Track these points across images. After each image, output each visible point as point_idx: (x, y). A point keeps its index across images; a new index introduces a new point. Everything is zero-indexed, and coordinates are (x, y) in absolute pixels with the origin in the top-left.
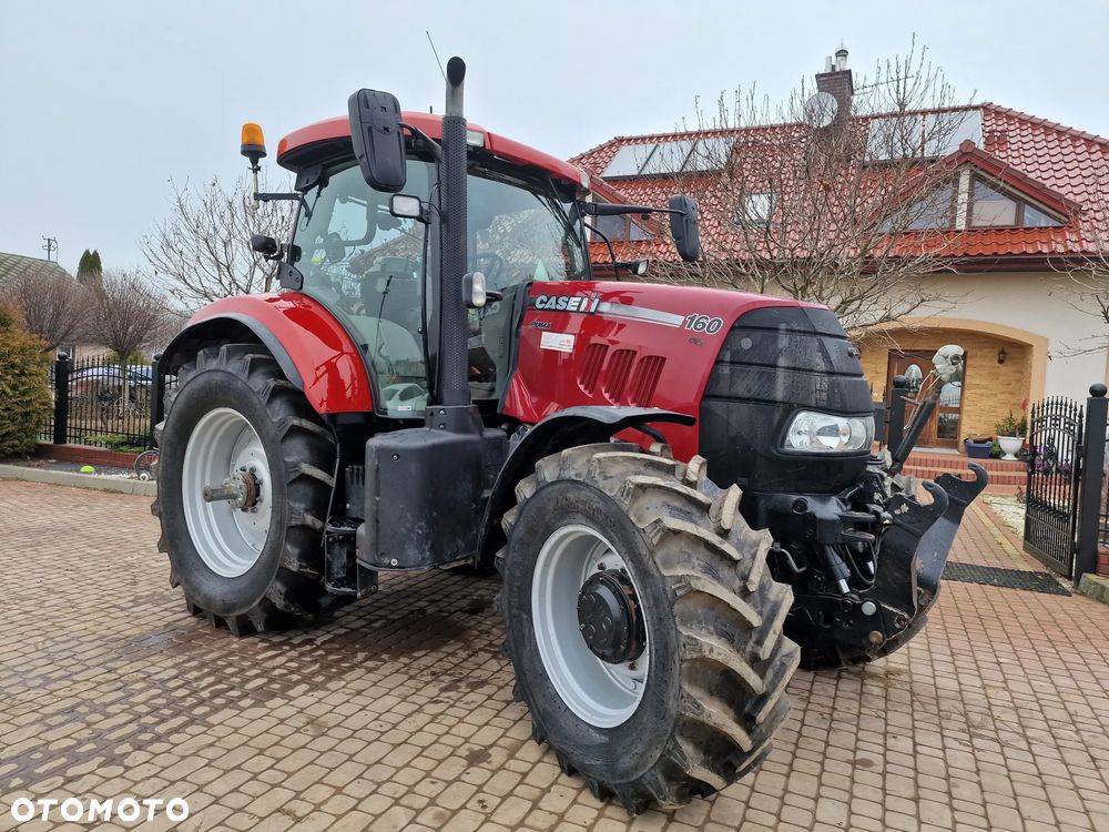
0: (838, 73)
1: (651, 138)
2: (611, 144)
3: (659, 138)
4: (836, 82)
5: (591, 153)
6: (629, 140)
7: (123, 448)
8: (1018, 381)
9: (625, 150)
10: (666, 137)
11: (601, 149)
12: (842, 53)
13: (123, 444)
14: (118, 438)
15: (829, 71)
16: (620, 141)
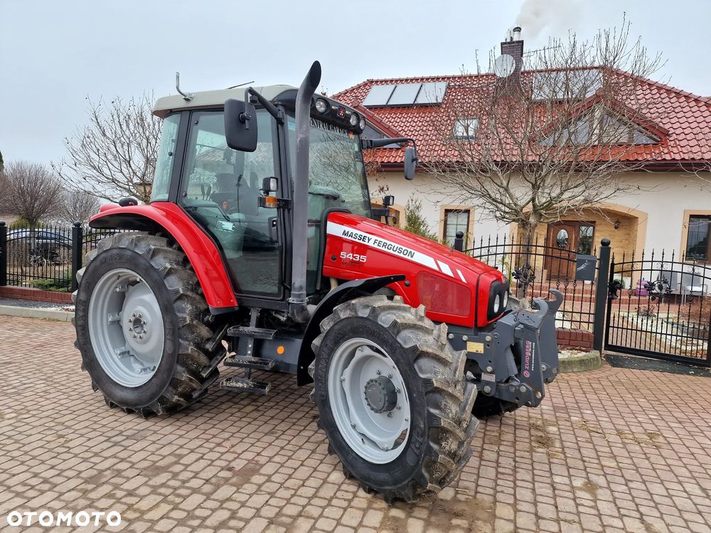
0: (514, 42)
1: (391, 81)
2: (365, 84)
3: (396, 81)
4: (513, 48)
5: (352, 90)
6: (377, 82)
7: (51, 289)
8: (627, 240)
9: (375, 88)
10: (401, 81)
11: (359, 87)
12: (518, 29)
13: (51, 286)
14: (47, 282)
15: (509, 40)
16: (371, 82)
